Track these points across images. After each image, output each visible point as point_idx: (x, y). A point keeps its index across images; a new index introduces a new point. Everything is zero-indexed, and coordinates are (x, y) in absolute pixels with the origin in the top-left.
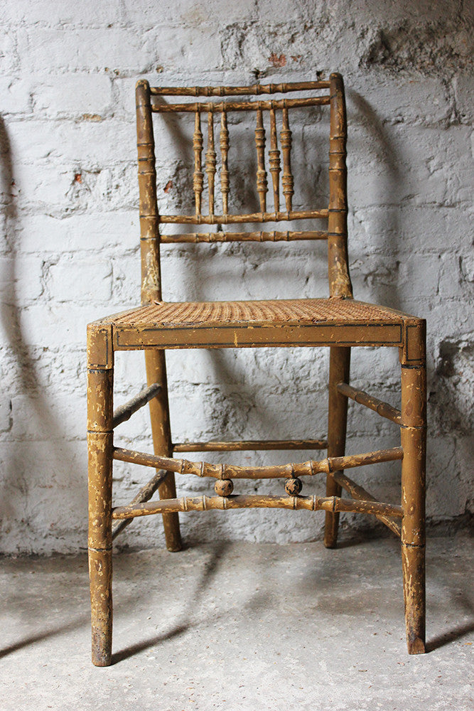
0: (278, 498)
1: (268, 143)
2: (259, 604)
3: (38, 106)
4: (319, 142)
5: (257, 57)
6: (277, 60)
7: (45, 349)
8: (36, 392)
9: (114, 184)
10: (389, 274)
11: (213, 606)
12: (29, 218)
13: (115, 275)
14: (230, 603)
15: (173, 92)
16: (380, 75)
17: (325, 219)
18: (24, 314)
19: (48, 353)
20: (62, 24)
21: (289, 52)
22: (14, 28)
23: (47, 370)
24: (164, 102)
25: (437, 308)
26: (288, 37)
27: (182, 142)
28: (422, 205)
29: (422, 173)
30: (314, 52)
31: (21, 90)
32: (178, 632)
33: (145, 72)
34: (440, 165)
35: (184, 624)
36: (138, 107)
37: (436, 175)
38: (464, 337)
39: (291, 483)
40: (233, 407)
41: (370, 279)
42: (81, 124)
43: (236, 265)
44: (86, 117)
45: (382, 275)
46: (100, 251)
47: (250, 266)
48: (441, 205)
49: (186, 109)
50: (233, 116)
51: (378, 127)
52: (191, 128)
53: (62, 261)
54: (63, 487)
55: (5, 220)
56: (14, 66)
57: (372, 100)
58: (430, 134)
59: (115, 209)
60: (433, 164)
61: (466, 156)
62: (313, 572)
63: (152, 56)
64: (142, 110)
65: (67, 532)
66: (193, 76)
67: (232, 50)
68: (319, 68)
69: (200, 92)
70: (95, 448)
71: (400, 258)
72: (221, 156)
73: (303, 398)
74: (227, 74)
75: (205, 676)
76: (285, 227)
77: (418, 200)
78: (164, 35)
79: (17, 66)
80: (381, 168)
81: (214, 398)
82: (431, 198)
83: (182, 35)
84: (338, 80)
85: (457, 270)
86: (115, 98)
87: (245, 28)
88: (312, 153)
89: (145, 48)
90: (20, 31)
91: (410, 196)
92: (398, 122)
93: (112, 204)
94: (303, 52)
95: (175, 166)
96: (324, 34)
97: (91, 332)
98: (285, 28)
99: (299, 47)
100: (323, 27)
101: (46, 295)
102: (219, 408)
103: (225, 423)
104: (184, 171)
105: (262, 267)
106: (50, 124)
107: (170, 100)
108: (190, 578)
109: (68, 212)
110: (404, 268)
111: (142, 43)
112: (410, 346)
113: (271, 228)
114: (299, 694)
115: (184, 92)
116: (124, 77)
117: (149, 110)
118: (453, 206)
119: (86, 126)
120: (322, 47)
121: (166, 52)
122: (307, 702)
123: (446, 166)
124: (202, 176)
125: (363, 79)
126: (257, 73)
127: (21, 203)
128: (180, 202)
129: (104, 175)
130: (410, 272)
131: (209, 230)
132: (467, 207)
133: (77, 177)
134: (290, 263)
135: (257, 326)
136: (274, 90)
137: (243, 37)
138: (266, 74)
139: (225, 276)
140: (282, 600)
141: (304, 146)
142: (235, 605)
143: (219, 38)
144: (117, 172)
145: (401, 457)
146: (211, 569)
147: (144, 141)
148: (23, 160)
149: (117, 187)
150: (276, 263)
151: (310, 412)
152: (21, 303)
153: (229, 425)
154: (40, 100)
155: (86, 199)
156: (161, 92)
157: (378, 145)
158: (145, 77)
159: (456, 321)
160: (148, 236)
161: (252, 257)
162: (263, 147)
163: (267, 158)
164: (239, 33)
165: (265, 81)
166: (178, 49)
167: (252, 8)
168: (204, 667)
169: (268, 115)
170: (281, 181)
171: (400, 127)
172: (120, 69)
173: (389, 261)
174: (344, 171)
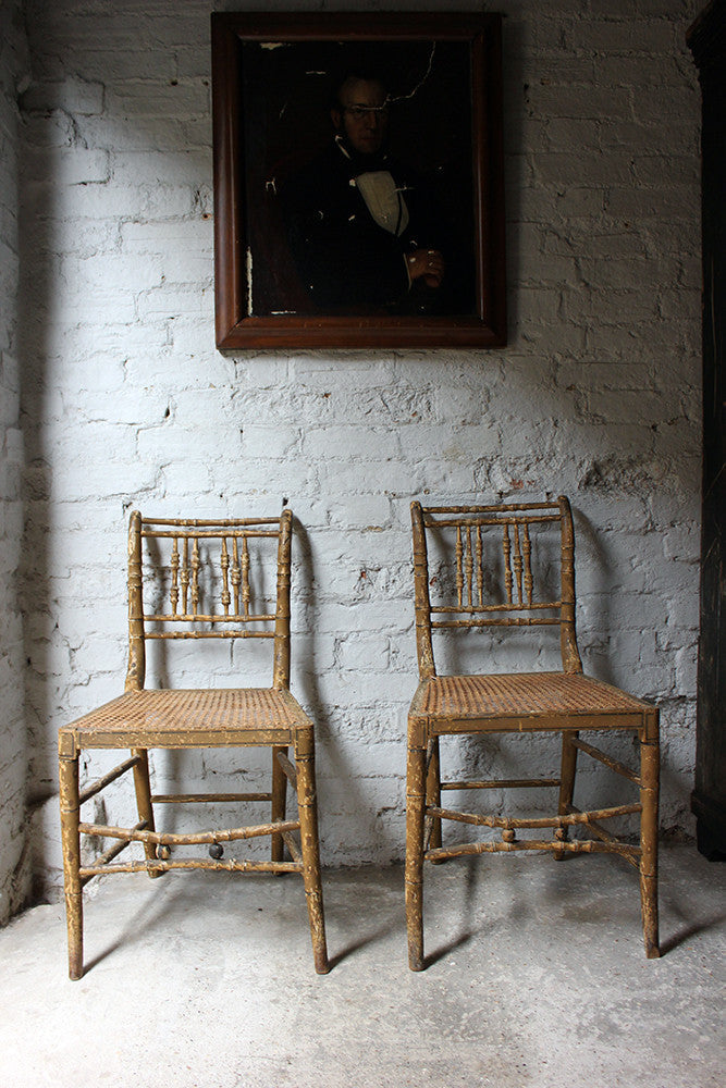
0: (549, 842)
1: (512, 550)
2: (519, 913)
3: (334, 520)
4: (549, 545)
5: (501, 482)
6: (516, 484)
7: (337, 707)
8: (329, 741)
9: (391, 579)
10: (603, 646)
11: (484, 915)
12: (325, 606)
13: (392, 650)
14: (497, 913)
15: (439, 510)
16: (594, 494)
17: (556, 610)
18: (320, 679)
19: (339, 710)
20: (352, 458)
21: (525, 477)
22: (315, 462)
23: (337, 723)
24: (433, 519)
25: (639, 672)
26: (524, 466)
27: (444, 547)
28: (628, 593)
29: (627, 568)
30: (545, 477)
31: (320, 508)
32: (464, 939)
33: (416, 493)
34: (640, 562)
35: (467, 933)
36: (414, 524)
37: (637, 569)
38: (660, 694)
39: (559, 831)
40: (483, 751)
41: (588, 650)
42: (366, 534)
43: (485, 640)
44: (371, 528)
45: (598, 647)
46: (380, 631)
47: (496, 641)
48: (641, 593)
49: (450, 523)
50: (484, 528)
51: (594, 534)
52: (452, 537)
53: (350, 639)
54: (350, 814)
55: (306, 608)
56: (316, 490)
57: (589, 514)
58: (632, 539)
59: (392, 598)
60: (635, 561)
61: (660, 556)
62: (552, 884)
63: (421, 482)
64: (417, 526)
65: (352, 849)
66: (452, 496)
67: (481, 477)
68: (549, 490)
69: (460, 510)
70: (413, 808)
71: (611, 634)
72: (477, 559)
73: (536, 743)
74: (478, 495)
75: (499, 980)
76: (526, 615)
77: (624, 589)
78: (430, 466)
79: (317, 490)
80: (595, 565)
81: (467, 745)
82: (634, 587)
83: (444, 466)
84: (565, 501)
85: (654, 643)
86: (393, 514)
87: (492, 460)
88: (543, 553)
89: (416, 475)
90: (320, 464)
91: (619, 586)
92: (608, 530)
93: (390, 595)
94: (536, 478)
95: (438, 565)
96: (551, 464)
97: (412, 722)
98: (522, 460)
99: (533, 474)
100: (550, 460)
101: (337, 666)
102: (472, 752)
103: (476, 764)
104: (445, 568)
105: (505, 642)
106: (342, 534)
107: (438, 517)
108: (457, 889)
109: (356, 601)
110: (614, 642)
111: (414, 472)
112: (649, 729)
113: (516, 616)
114: (577, 996)
115: (448, 510)
116: (400, 497)
117: (423, 526)
118: (650, 593)
119: (369, 535)
120: (550, 474)
121: (432, 478)
122: (585, 1002)
123: (644, 563)
124: (462, 576)
125: (581, 498)
126: (501, 494)
127: (319, 595)
128: (442, 593)
129: (383, 572)
130: (618, 645)
131: (466, 617)
132: (661, 594)
133: (363, 574)
134: (527, 638)
135: (536, 716)
136: (516, 508)
137: (490, 467)
138: (508, 494)
139: (476, 650)
140: (536, 910)
141: (537, 548)
142: (500, 915)
143: (472, 468)
144: (393, 570)
145: (641, 811)
146: (471, 881)
147: (420, 551)
148: (322, 562)
149: (394, 581)
150: (517, 638)
151: (542, 754)
152: (318, 672)
153: (479, 765)
154: (335, 517)
155: (370, 590)
156: (431, 510)
157: (593, 547)
158: (416, 498)
159: (653, 682)
160: (423, 623)
161: (498, 634)
162: (509, 553)
163: (512, 562)
164: (487, 464)
165: (507, 501)
166: (441, 477)
167: (498, 445)
168: (497, 973)
169: (512, 528)
170: (524, 580)
171: (610, 534)
172: (397, 492)
173: (602, 637)
174: (573, 573)
